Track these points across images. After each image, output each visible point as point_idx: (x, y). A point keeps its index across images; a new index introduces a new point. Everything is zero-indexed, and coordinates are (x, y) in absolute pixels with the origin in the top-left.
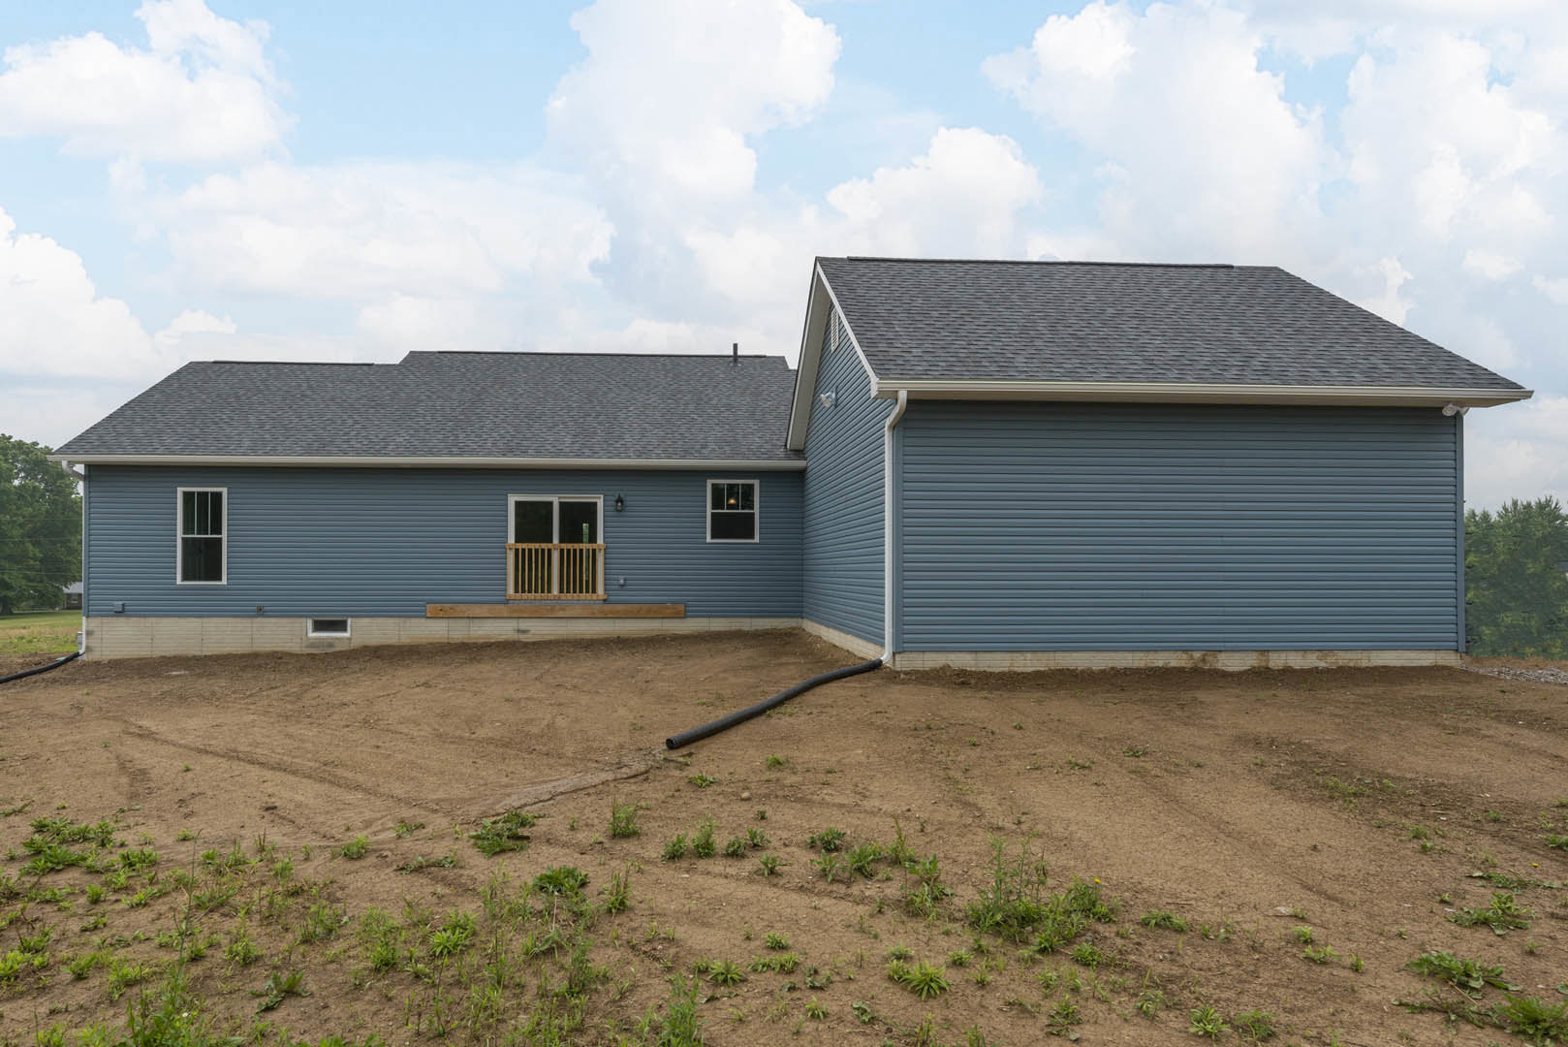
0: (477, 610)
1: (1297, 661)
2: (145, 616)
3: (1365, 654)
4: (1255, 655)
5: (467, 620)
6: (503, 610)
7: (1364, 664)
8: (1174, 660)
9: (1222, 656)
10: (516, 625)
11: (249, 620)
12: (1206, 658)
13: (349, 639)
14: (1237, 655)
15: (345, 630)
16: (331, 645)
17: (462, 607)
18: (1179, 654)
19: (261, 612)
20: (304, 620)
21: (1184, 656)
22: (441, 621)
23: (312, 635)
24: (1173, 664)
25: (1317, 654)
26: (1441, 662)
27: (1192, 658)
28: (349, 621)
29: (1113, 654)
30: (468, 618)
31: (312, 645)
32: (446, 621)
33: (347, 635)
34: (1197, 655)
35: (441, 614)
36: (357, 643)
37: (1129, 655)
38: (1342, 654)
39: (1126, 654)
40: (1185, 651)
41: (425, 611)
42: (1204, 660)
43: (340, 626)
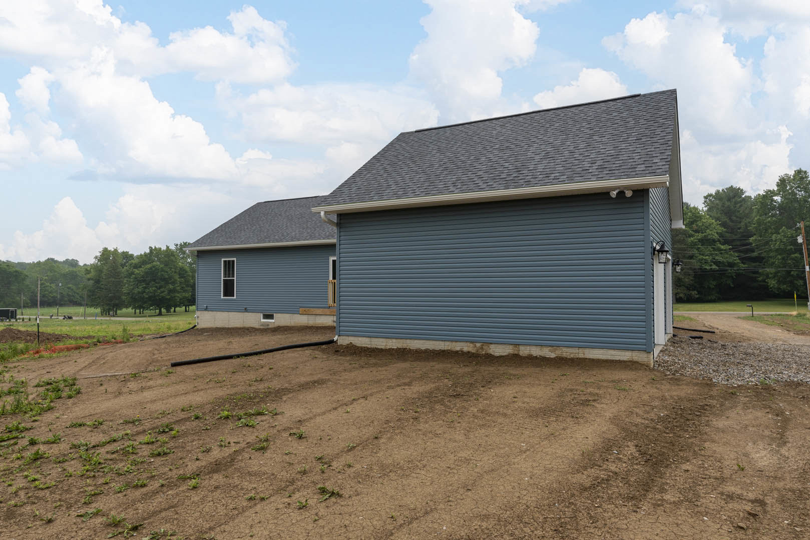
0: (319, 311)
1: (536, 351)
2: (213, 311)
3: (581, 350)
4: (511, 347)
5: (314, 316)
6: (327, 311)
7: (581, 356)
8: (467, 347)
9: (492, 346)
10: (332, 318)
11: (243, 313)
12: (484, 347)
13: (274, 323)
14: (500, 346)
15: (273, 319)
16: (268, 325)
17: (312, 309)
18: (468, 344)
19: (246, 310)
20: (259, 314)
21: (472, 345)
22: (305, 316)
23: (263, 320)
24: (466, 349)
25: (550, 348)
26: (635, 359)
27: (475, 346)
28: (274, 314)
29: (434, 342)
30: (315, 315)
31: (262, 325)
32: (307, 316)
33: (273, 321)
34: (478, 345)
35: (305, 313)
36: (277, 325)
37: (442, 343)
38: (564, 349)
39: (441, 343)
40: (472, 342)
41: (299, 311)
42: (482, 348)
43: (270, 317)
